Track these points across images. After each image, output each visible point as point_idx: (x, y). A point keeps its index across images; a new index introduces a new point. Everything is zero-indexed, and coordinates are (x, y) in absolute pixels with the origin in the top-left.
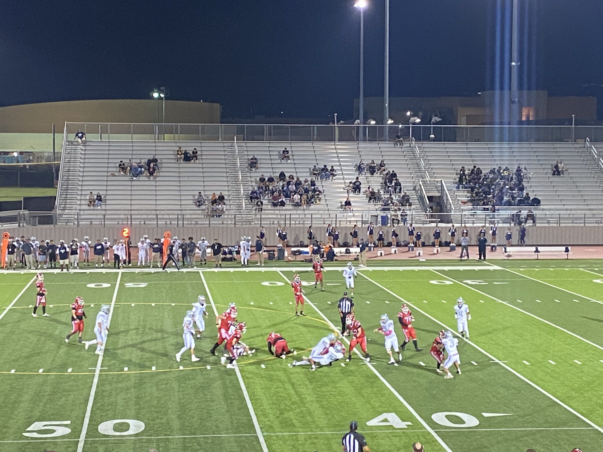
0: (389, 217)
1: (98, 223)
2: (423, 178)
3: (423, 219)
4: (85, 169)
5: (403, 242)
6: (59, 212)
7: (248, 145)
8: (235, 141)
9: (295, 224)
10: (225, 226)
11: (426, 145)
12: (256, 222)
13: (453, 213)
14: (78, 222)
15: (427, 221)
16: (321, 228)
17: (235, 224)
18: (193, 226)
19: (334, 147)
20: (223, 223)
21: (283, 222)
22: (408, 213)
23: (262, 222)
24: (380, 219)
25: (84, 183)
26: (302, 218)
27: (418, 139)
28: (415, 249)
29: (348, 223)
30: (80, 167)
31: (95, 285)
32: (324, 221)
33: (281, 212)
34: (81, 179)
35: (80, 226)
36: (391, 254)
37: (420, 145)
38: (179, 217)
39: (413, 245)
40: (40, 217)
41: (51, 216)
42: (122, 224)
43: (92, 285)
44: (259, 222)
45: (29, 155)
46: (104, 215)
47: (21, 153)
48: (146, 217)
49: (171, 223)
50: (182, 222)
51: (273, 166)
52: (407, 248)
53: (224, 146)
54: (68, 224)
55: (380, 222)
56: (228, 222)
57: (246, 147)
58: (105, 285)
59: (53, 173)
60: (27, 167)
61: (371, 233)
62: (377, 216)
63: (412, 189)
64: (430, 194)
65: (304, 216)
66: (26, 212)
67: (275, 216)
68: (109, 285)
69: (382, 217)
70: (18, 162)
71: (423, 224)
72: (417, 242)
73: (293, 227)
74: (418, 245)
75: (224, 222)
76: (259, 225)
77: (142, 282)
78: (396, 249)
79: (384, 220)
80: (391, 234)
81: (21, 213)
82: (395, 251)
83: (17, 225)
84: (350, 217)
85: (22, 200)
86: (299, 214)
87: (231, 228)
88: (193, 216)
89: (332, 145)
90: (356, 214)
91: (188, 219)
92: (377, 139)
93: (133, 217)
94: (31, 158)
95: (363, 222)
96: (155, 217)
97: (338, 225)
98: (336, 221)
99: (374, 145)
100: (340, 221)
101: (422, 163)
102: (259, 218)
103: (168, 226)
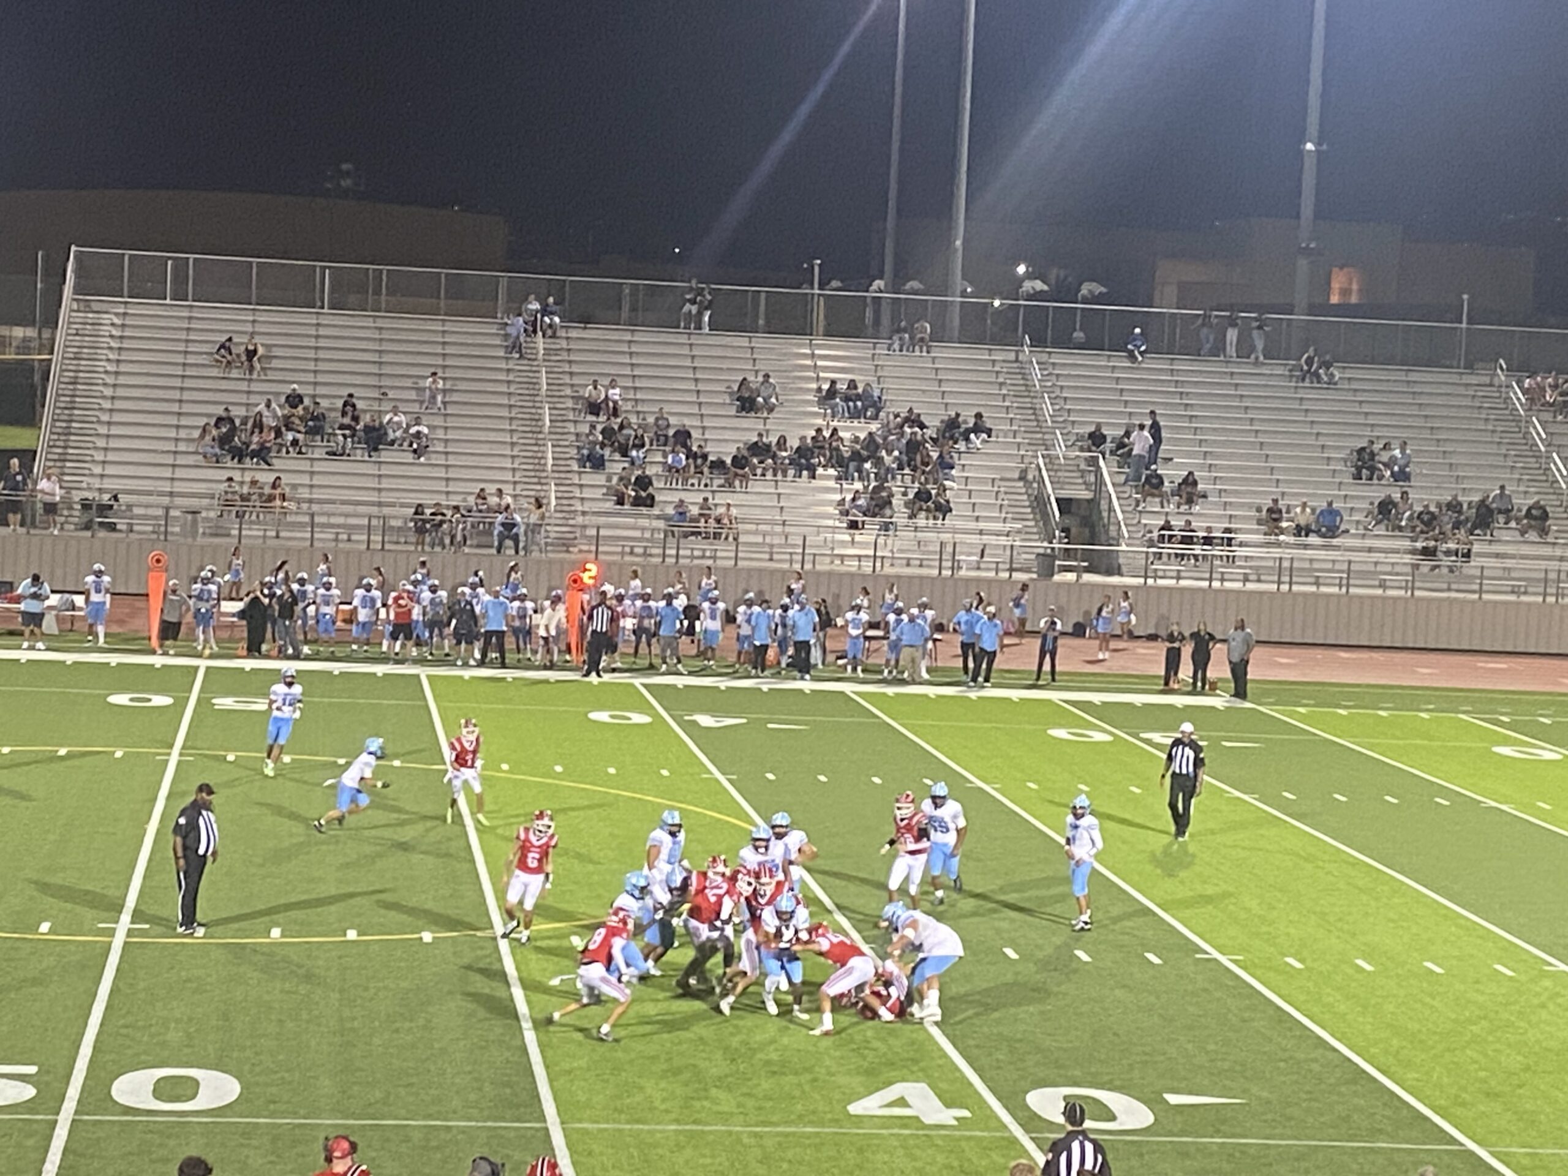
0: (950, 549)
1: (152, 528)
2: (1047, 448)
7: (573, 334)
11: (1060, 357)
13: (1124, 548)
16: (760, 570)
19: (807, 351)
21: (660, 551)
22: (1002, 540)
23: (601, 549)
25: (116, 418)
26: (711, 543)
27: (1038, 342)
29: (838, 562)
30: (106, 372)
32: (771, 554)
33: (656, 523)
37: (1044, 357)
38: (374, 522)
42: (215, 535)
43: (121, 699)
44: (593, 548)
46: (167, 509)
49: (349, 540)
50: (380, 538)
58: (160, 700)
59: (33, 386)
63: (1016, 475)
64: (1065, 494)
67: (637, 534)
68: (169, 701)
73: (684, 566)
76: (593, 556)
77: (256, 695)
84: (843, 544)
89: (802, 346)
90: (858, 538)
91: (398, 529)
95: (877, 561)
96: (307, 519)
97: (808, 566)
98: (803, 554)
100: (815, 555)
101: (1048, 408)
102: (592, 537)
103: (341, 545)
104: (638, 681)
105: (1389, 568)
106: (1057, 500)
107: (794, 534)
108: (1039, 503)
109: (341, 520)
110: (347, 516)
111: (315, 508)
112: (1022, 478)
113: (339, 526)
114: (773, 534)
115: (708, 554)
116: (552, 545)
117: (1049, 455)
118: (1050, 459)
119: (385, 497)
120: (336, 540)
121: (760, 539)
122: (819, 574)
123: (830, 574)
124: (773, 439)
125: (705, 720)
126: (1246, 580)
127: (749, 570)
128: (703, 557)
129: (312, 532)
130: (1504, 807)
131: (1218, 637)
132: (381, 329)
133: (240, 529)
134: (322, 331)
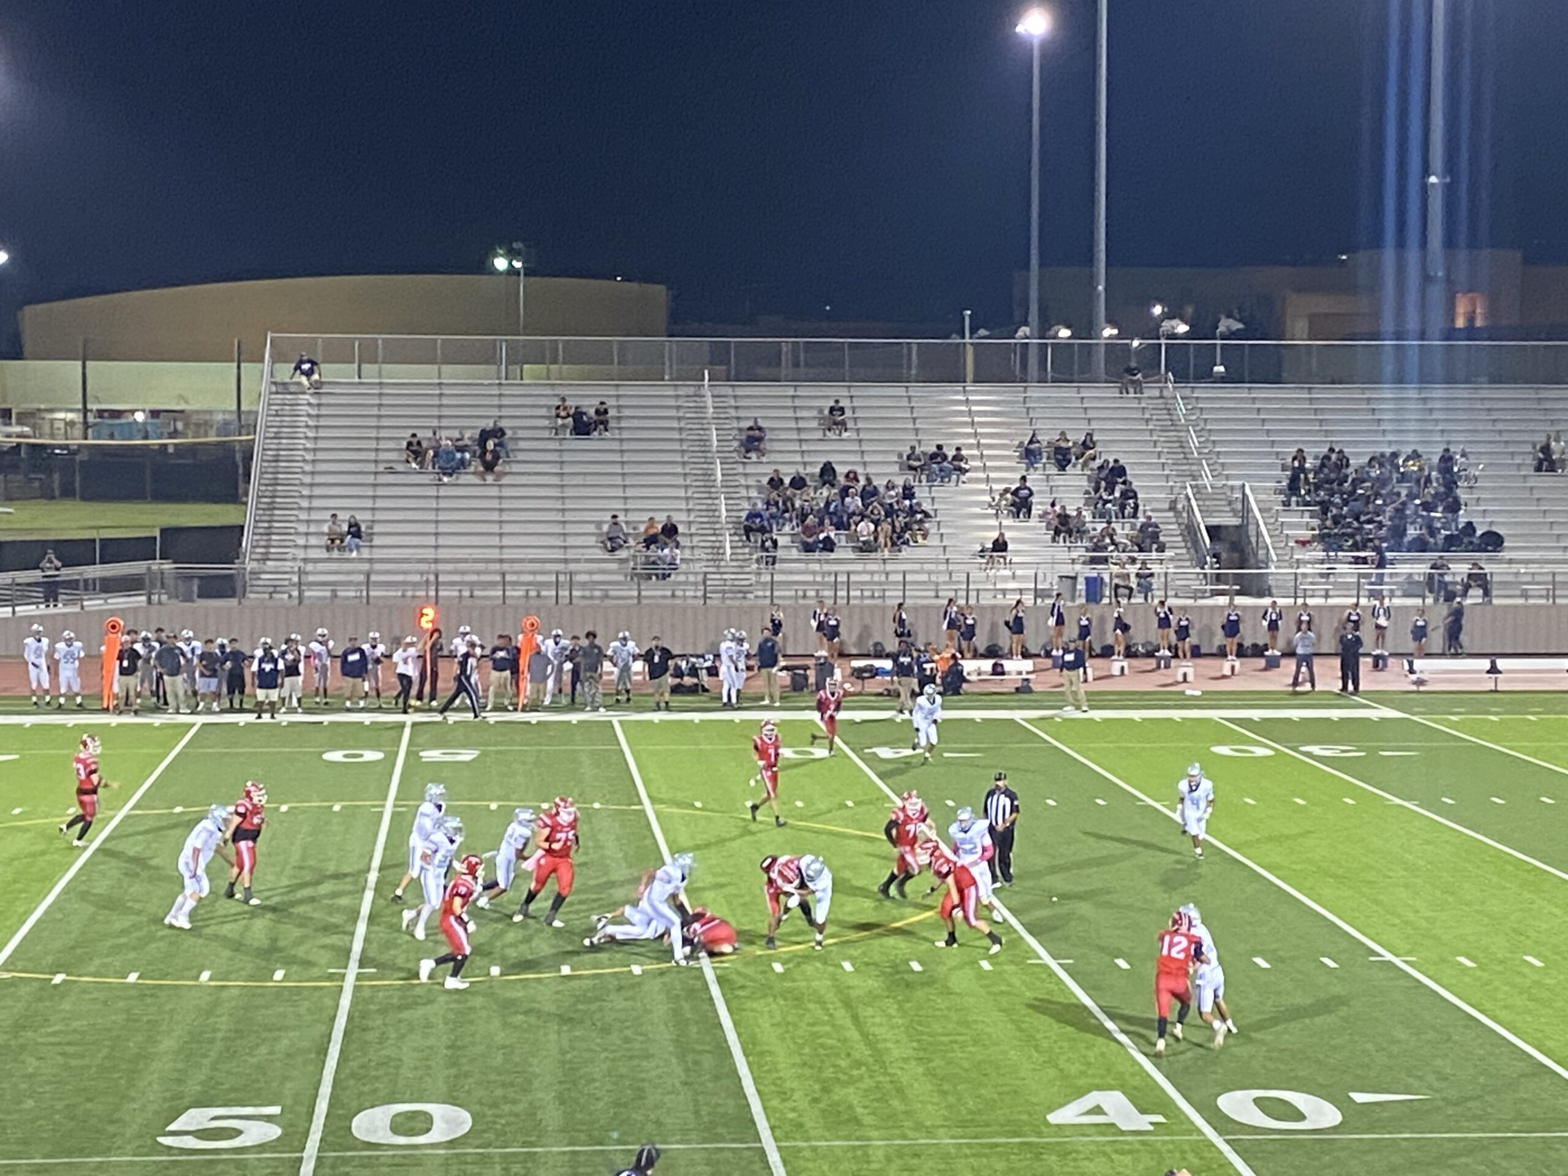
0: (1107, 579)
1: (353, 594)
2: (1194, 478)
3: (1196, 585)
4: (320, 456)
5: (1143, 646)
6: (250, 566)
7: (739, 392)
8: (706, 382)
9: (862, 597)
10: (678, 602)
11: (1203, 391)
12: (760, 593)
13: (1273, 570)
14: (300, 592)
15: (1205, 591)
16: (926, 607)
17: (705, 597)
18: (597, 602)
19: (961, 398)
20: (673, 596)
21: (832, 593)
22: (1156, 568)
23: (776, 593)
24: (1081, 586)
25: (317, 491)
26: (880, 583)
27: (1181, 377)
28: (1174, 662)
29: (1000, 596)
30: (306, 449)
31: (346, 756)
32: (937, 591)
33: (826, 567)
34: (307, 479)
35: (306, 602)
36: (1112, 676)
37: (1187, 393)
38: (562, 578)
39: (1167, 653)
40: (201, 578)
41: (231, 576)
42: (414, 597)
43: (336, 756)
44: (768, 593)
45: (175, 420)
46: (368, 575)
47: (155, 414)
48: (474, 578)
49: (538, 596)
50: (567, 593)
51: (804, 448)
52: (1152, 663)
53: (677, 396)
54: (274, 595)
55: (1084, 593)
56: (689, 593)
57: (735, 397)
58: (370, 756)
59: (237, 467)
60: (171, 450)
61: (1060, 621)
62: (1074, 578)
63: (1167, 506)
64: (1214, 521)
65: (883, 578)
66: (168, 566)
67: (810, 578)
68: (379, 756)
69: (1088, 580)
70: (146, 438)
71: (1195, 598)
72: (1180, 645)
73: (854, 606)
74: (1180, 654)
75: (679, 593)
76: (768, 601)
77: (465, 746)
78: (1125, 664)
79: (1094, 587)
80: (1111, 624)
81: (155, 567)
82: (1122, 668)
83: (144, 598)
84: (1005, 579)
85: (157, 534)
86: (872, 573)
87: (694, 608)
88: (596, 578)
89: (957, 393)
90: (1019, 572)
91: (585, 583)
92: (1076, 377)
93: (441, 578)
94: (180, 426)
95: (1038, 594)
96: (498, 578)
97: (972, 602)
98: (968, 591)
99: (1066, 393)
100: (978, 591)
101: (1194, 441)
102: (766, 583)
103: (531, 601)
105: (1529, 579)
106: (1207, 528)
108: (1190, 531)
109: (530, 578)
111: (506, 567)
112: (1172, 508)
113: (529, 584)
114: (939, 572)
115: (877, 594)
116: (729, 592)
117: (1197, 486)
118: (1198, 490)
119: (571, 554)
120: (527, 596)
121: (924, 577)
125: (885, 753)
134: (505, 401)
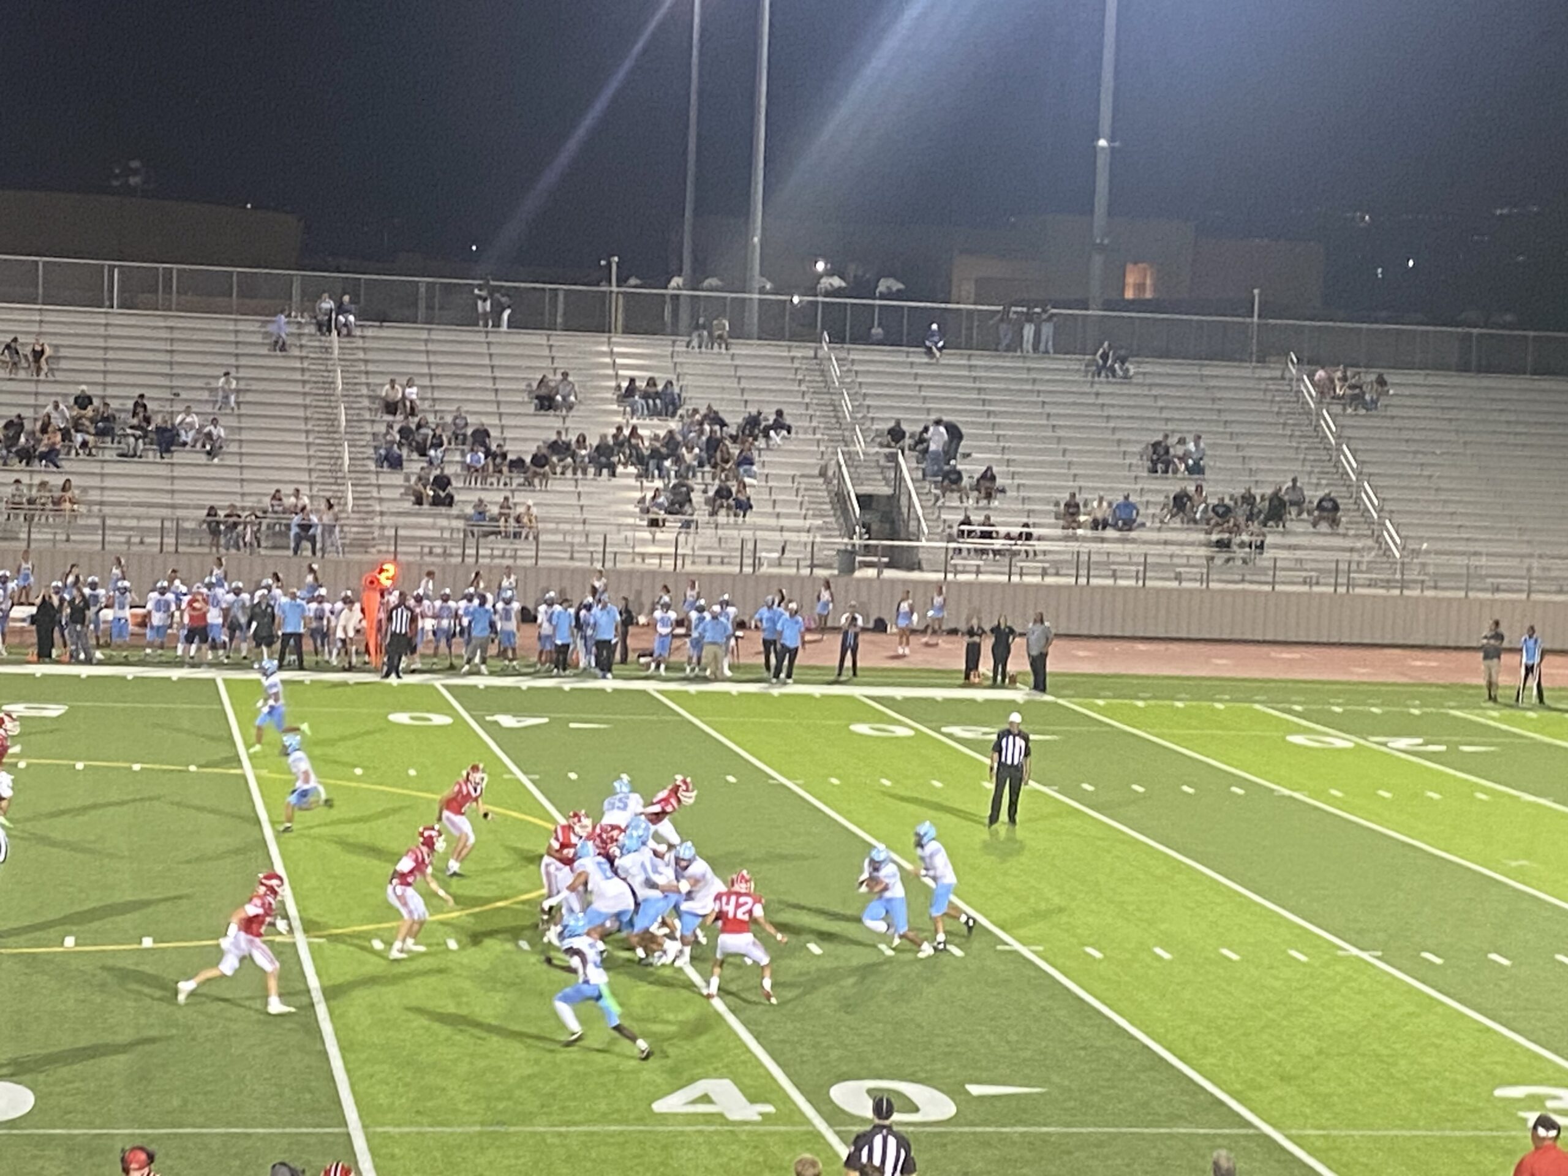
0: (751, 546)
2: (846, 443)
7: (368, 333)
9: (492, 557)
11: (858, 354)
12: (384, 548)
13: (924, 543)
19: (605, 349)
21: (459, 551)
23: (400, 549)
26: (511, 542)
27: (838, 338)
29: (638, 560)
32: (572, 552)
33: (455, 523)
37: (843, 355)
38: (167, 524)
42: (3, 539)
44: (392, 549)
49: (142, 543)
50: (173, 541)
51: (436, 395)
57: (364, 338)
63: (816, 472)
64: (865, 489)
73: (484, 566)
76: (392, 557)
77: (51, 701)
84: (644, 542)
89: (602, 343)
90: (659, 536)
91: (192, 533)
95: (679, 559)
97: (609, 565)
98: (604, 552)
100: (615, 554)
101: (847, 404)
102: (389, 538)
103: (135, 549)
104: (438, 682)
105: (1184, 561)
106: (858, 497)
107: (595, 533)
108: (840, 499)
109: (133, 523)
110: (138, 518)
111: (107, 510)
112: (823, 474)
113: (131, 529)
114: (573, 533)
115: (508, 553)
116: (351, 545)
117: (849, 453)
118: (850, 456)
119: (179, 499)
120: (128, 542)
121: (560, 538)
122: (619, 573)
123: (631, 573)
124: (573, 438)
125: (507, 721)
126: (1044, 573)
127: (550, 570)
128: (503, 556)
129: (104, 535)
130: (1297, 795)
131: (1018, 630)
132: (171, 328)
133: (29, 532)
134: (112, 331)
